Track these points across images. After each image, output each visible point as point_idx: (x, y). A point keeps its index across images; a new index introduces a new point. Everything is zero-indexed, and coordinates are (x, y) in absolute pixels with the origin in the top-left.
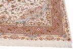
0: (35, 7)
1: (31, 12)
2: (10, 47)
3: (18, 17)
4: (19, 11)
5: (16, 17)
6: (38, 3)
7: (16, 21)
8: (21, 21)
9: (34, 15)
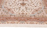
0: (38, 8)
1: (37, 10)
2: (31, 28)
3: (31, 13)
4: (30, 10)
5: (29, 13)
6: (39, 6)
7: (30, 15)
8: (33, 15)
9: (39, 12)
